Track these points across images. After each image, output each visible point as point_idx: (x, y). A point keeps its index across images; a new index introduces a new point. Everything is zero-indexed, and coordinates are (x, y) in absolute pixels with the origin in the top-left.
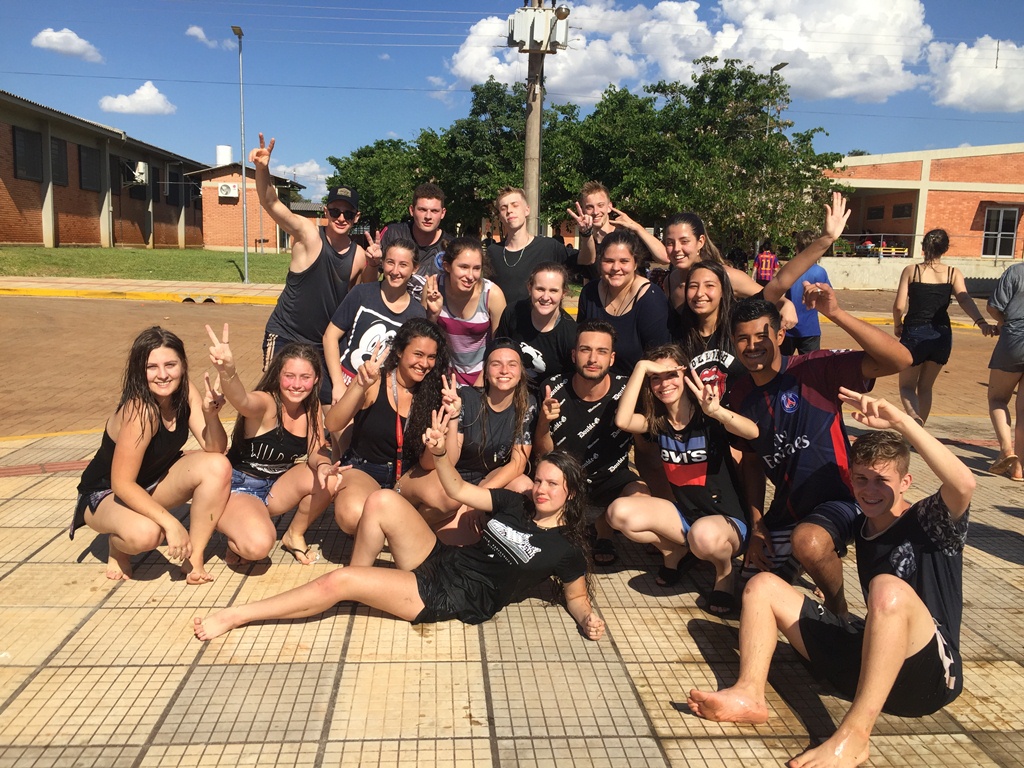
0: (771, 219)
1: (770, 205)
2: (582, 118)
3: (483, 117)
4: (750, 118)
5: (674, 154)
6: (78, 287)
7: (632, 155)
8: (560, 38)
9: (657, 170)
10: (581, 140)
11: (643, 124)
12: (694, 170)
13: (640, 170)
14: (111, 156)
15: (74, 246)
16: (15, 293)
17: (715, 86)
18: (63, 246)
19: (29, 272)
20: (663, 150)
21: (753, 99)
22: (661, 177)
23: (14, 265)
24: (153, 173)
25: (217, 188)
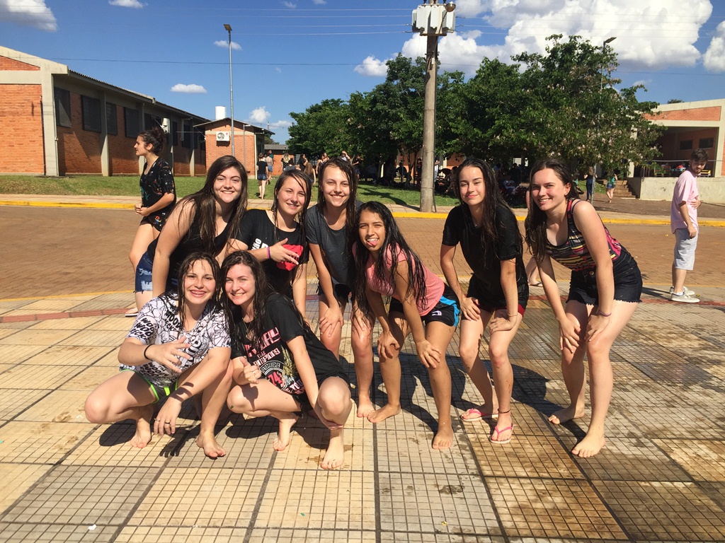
0: (604, 149)
1: (603, 139)
2: (466, 80)
3: (395, 82)
4: (588, 77)
5: (532, 104)
6: (124, 202)
7: (502, 106)
8: (449, 24)
9: (520, 116)
10: (465, 96)
11: (510, 83)
12: (547, 115)
13: (507, 116)
14: (145, 114)
15: (122, 175)
16: (84, 206)
17: (563, 56)
18: (115, 176)
19: (93, 192)
20: (524, 101)
21: (590, 64)
22: (523, 121)
23: (83, 187)
24: (173, 126)
25: (215, 135)
